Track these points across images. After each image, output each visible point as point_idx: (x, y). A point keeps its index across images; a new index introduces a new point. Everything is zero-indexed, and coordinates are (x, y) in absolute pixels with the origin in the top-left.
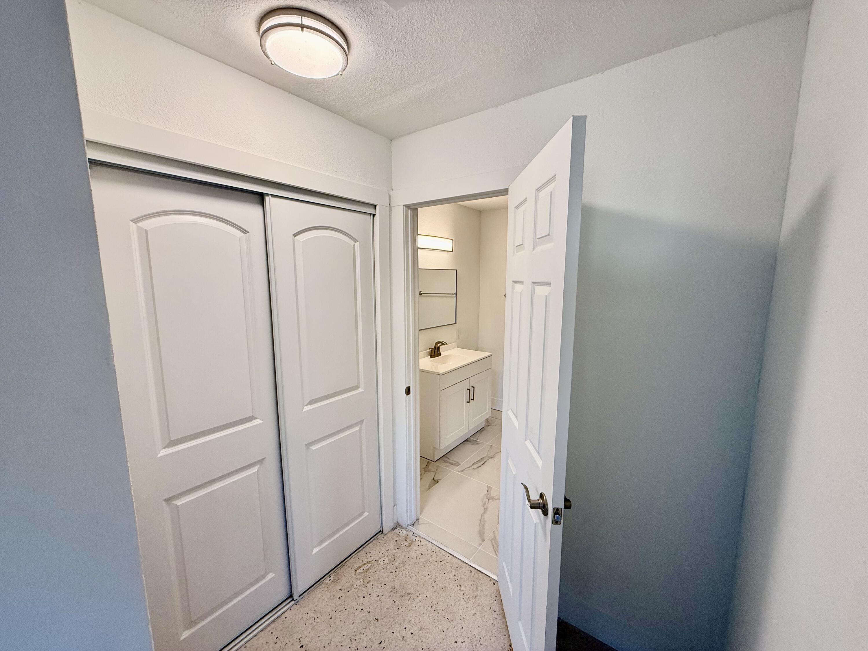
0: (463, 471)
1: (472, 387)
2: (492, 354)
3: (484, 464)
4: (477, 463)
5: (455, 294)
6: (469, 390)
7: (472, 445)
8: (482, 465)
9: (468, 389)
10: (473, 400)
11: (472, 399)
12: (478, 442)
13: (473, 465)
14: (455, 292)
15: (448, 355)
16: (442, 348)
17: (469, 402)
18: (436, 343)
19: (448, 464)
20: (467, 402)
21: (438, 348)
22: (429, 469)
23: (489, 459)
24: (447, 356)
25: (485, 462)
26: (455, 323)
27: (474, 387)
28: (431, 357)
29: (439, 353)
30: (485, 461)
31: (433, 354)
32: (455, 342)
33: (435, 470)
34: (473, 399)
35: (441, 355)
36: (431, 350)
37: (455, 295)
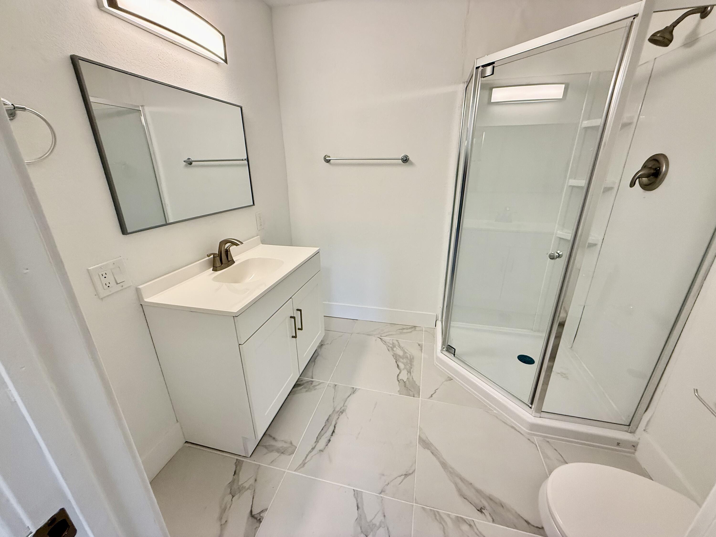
0: (304, 464)
1: (298, 310)
2: (319, 250)
3: (334, 432)
4: (323, 432)
5: (245, 160)
6: (294, 318)
7: (306, 391)
8: (332, 435)
9: (291, 317)
10: (301, 329)
11: (299, 329)
12: (314, 384)
13: (317, 441)
14: (246, 157)
15: (248, 260)
16: (233, 250)
17: (295, 337)
18: (220, 242)
19: (275, 455)
20: (293, 337)
21: (227, 252)
22: (240, 483)
23: (339, 415)
24: (246, 263)
25: (335, 427)
26: (252, 204)
27: (300, 310)
28: (215, 269)
29: (229, 260)
30: (333, 423)
31: (218, 264)
32: (257, 236)
33: (252, 481)
34: (300, 327)
35: (234, 262)
36: (212, 256)
37: (246, 162)
